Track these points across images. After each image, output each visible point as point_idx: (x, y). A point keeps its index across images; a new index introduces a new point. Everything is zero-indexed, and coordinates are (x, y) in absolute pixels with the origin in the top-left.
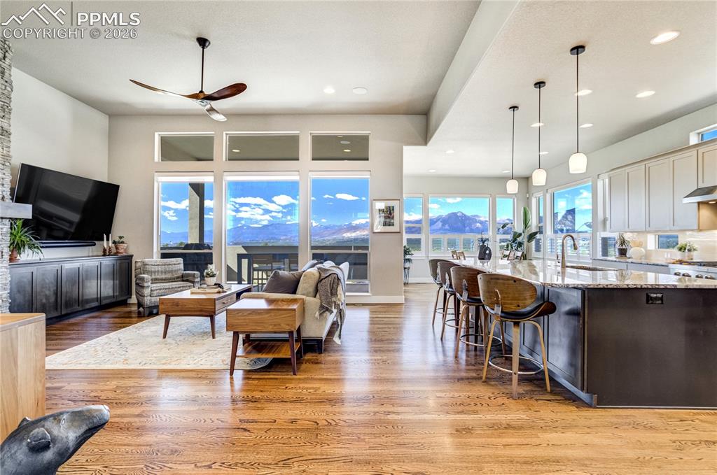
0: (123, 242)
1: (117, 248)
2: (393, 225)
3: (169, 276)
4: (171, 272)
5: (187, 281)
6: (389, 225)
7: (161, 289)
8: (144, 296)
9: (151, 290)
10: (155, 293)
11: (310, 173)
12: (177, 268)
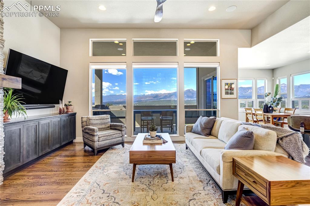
0: (71, 105)
1: (67, 109)
2: (233, 94)
3: (103, 126)
4: (104, 124)
5: (116, 129)
6: (231, 94)
7: (104, 136)
8: (95, 142)
9: (99, 137)
10: (101, 139)
11: (185, 63)
12: (108, 121)
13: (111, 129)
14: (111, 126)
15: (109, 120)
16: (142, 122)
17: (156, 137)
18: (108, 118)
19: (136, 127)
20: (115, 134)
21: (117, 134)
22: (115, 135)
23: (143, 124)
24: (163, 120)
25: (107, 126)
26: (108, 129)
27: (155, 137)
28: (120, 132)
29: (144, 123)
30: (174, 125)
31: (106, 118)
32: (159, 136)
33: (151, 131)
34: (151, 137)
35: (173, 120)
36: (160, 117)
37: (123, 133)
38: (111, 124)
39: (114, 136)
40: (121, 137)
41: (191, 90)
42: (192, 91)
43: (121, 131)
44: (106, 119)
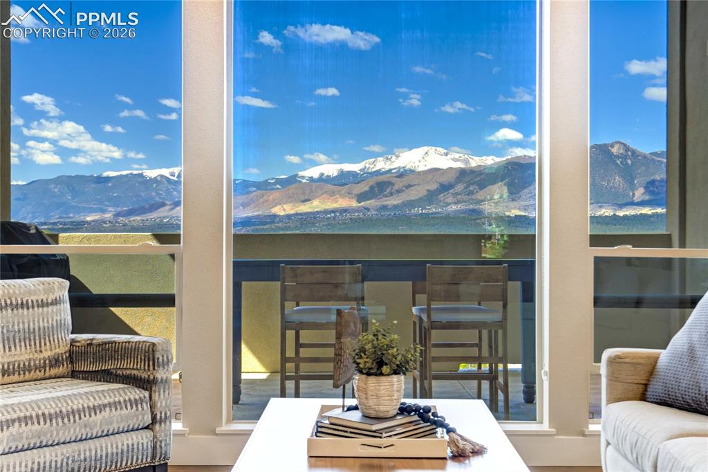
3: (20, 355)
4: (29, 336)
7: (27, 419)
12: (52, 321)
13: (74, 375)
14: (73, 355)
15: (65, 312)
16: (290, 334)
17: (401, 419)
18: (55, 302)
19: (244, 376)
20: (102, 408)
21: (116, 405)
22: (106, 413)
23: (297, 352)
24: (434, 325)
25: (47, 354)
26: (54, 372)
27: (393, 418)
28: (136, 393)
29: (302, 350)
30: (511, 366)
31: (43, 297)
32: (424, 414)
33: (369, 374)
34: (366, 416)
35: (502, 324)
36: (414, 310)
37: (161, 399)
38: (73, 341)
39: (98, 418)
40: (147, 428)
41: (615, 150)
42: (624, 157)
43: (146, 384)
44: (43, 304)
